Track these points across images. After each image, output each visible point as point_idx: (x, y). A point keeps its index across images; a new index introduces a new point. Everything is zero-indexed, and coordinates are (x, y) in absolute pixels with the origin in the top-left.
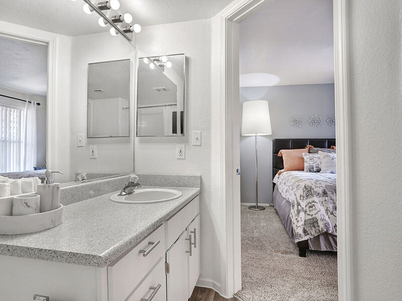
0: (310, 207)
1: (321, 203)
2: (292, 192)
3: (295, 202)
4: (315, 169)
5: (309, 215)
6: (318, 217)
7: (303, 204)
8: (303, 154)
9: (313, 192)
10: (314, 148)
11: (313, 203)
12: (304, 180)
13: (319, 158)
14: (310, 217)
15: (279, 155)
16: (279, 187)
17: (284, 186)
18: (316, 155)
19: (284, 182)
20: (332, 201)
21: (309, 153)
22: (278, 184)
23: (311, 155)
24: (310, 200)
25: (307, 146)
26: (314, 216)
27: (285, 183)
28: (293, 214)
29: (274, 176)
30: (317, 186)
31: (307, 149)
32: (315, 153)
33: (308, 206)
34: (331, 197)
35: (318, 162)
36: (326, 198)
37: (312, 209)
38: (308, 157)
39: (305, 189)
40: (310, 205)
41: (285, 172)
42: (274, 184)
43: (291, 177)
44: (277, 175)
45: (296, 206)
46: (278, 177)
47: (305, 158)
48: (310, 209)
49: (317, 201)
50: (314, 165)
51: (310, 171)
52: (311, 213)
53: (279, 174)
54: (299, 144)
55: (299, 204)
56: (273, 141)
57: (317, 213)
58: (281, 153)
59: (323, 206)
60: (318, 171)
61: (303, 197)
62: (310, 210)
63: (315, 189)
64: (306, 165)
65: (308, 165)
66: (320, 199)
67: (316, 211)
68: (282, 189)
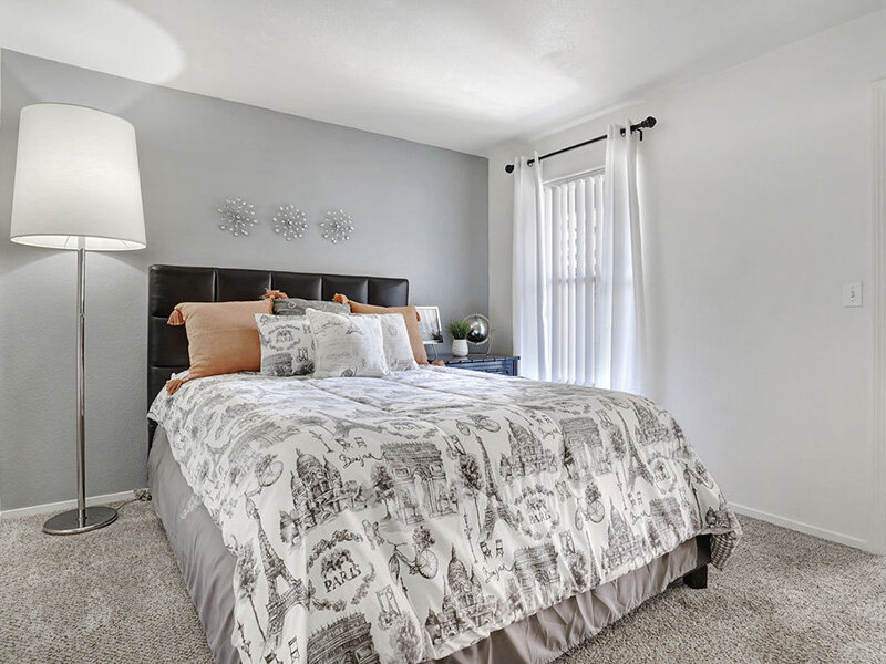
0: (331, 565)
1: (371, 532)
2: (236, 494)
3: (258, 555)
4: (296, 366)
5: (325, 605)
6: (369, 609)
7: (296, 561)
8: (258, 317)
9: (337, 490)
10: (287, 299)
11: (341, 546)
12: (284, 425)
13: (307, 330)
14: (330, 617)
15: (173, 320)
16: (174, 440)
17: (190, 444)
18: (296, 321)
19: (190, 422)
20: (409, 512)
21: (274, 313)
22: (168, 426)
23: (282, 321)
24: (326, 530)
25: (269, 291)
26: (350, 610)
27: (195, 431)
28: (251, 633)
29: (152, 396)
30: (351, 454)
31: (266, 303)
32: (292, 313)
33: (318, 563)
34: (405, 497)
35: (306, 343)
36: (390, 503)
37: (337, 573)
38: (272, 326)
39: (299, 482)
40: (327, 553)
41: (196, 383)
42: (153, 425)
43: (220, 409)
44: (164, 394)
45: (262, 583)
46: (169, 402)
47: (264, 329)
48: (330, 576)
49: (357, 529)
50: (294, 353)
51: (281, 374)
52: (333, 598)
53: (173, 390)
54: (240, 285)
55: (277, 569)
56: (151, 271)
57: (362, 593)
58: (180, 316)
59: (381, 541)
60: (307, 371)
61: (296, 522)
62: (328, 584)
63: (343, 472)
64: (266, 352)
65: (274, 352)
66: (370, 514)
67: (359, 581)
68: (183, 453)
